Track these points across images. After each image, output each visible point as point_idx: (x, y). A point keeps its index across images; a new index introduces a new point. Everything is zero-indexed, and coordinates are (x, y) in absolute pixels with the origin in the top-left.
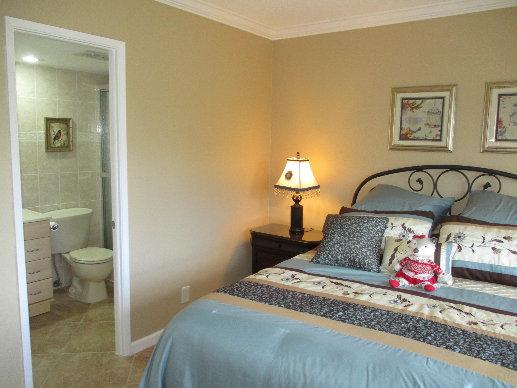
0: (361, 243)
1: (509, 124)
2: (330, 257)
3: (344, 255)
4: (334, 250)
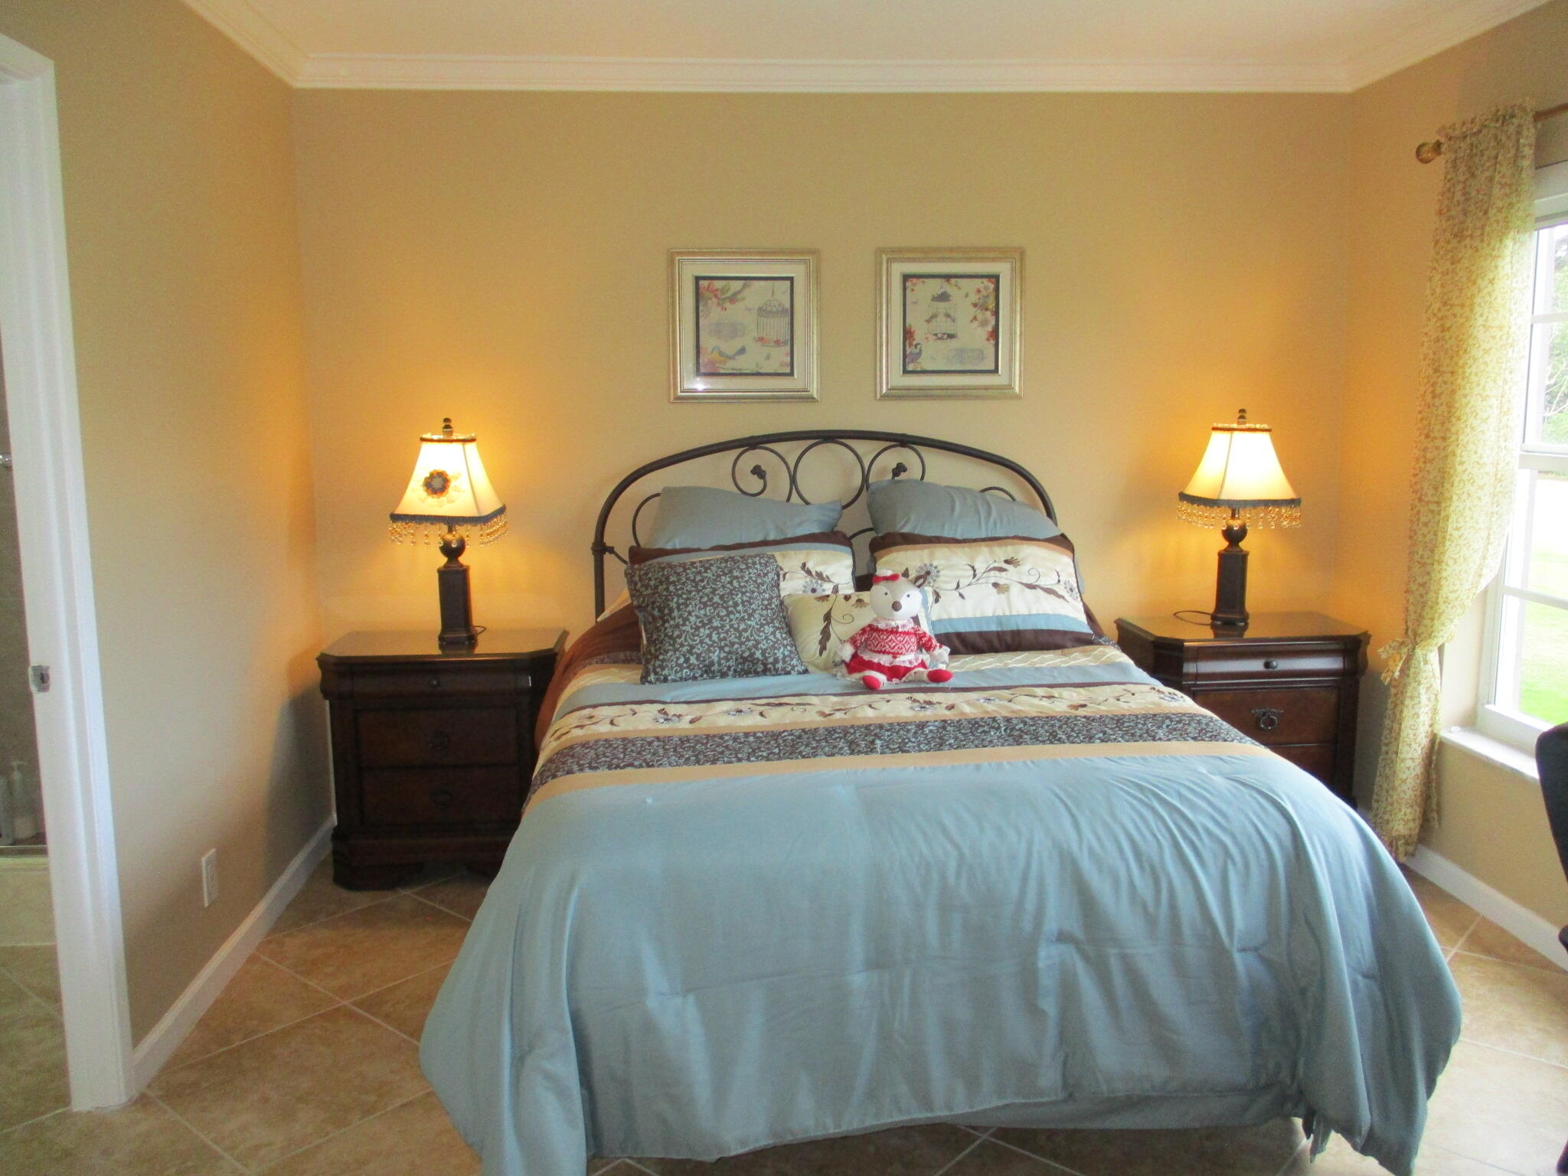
0: (757, 616)
1: (927, 338)
2: (693, 660)
3: (727, 649)
4: (701, 642)
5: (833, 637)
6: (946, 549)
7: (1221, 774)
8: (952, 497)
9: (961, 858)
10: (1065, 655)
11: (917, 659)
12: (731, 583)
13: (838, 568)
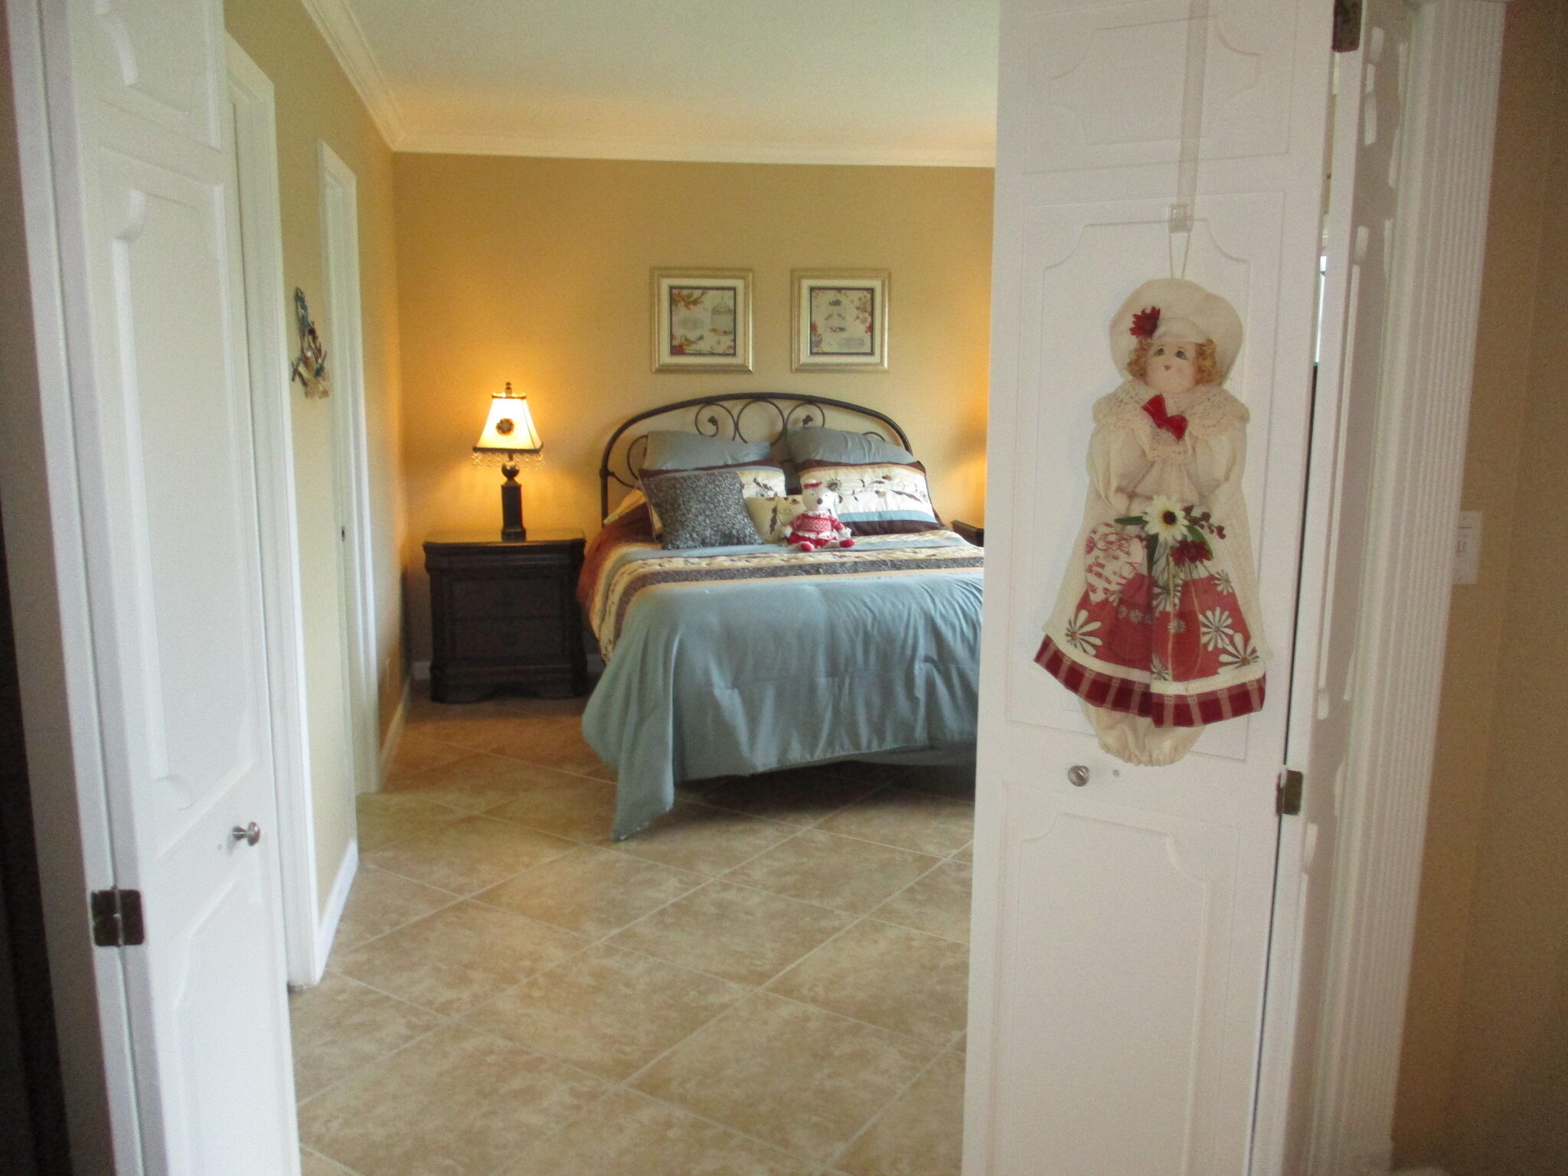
0: (732, 509)
1: (826, 331)
5: (779, 523)
6: (845, 470)
8: (845, 437)
9: (874, 616)
10: (921, 535)
11: (831, 535)
12: (715, 489)
13: (776, 481)
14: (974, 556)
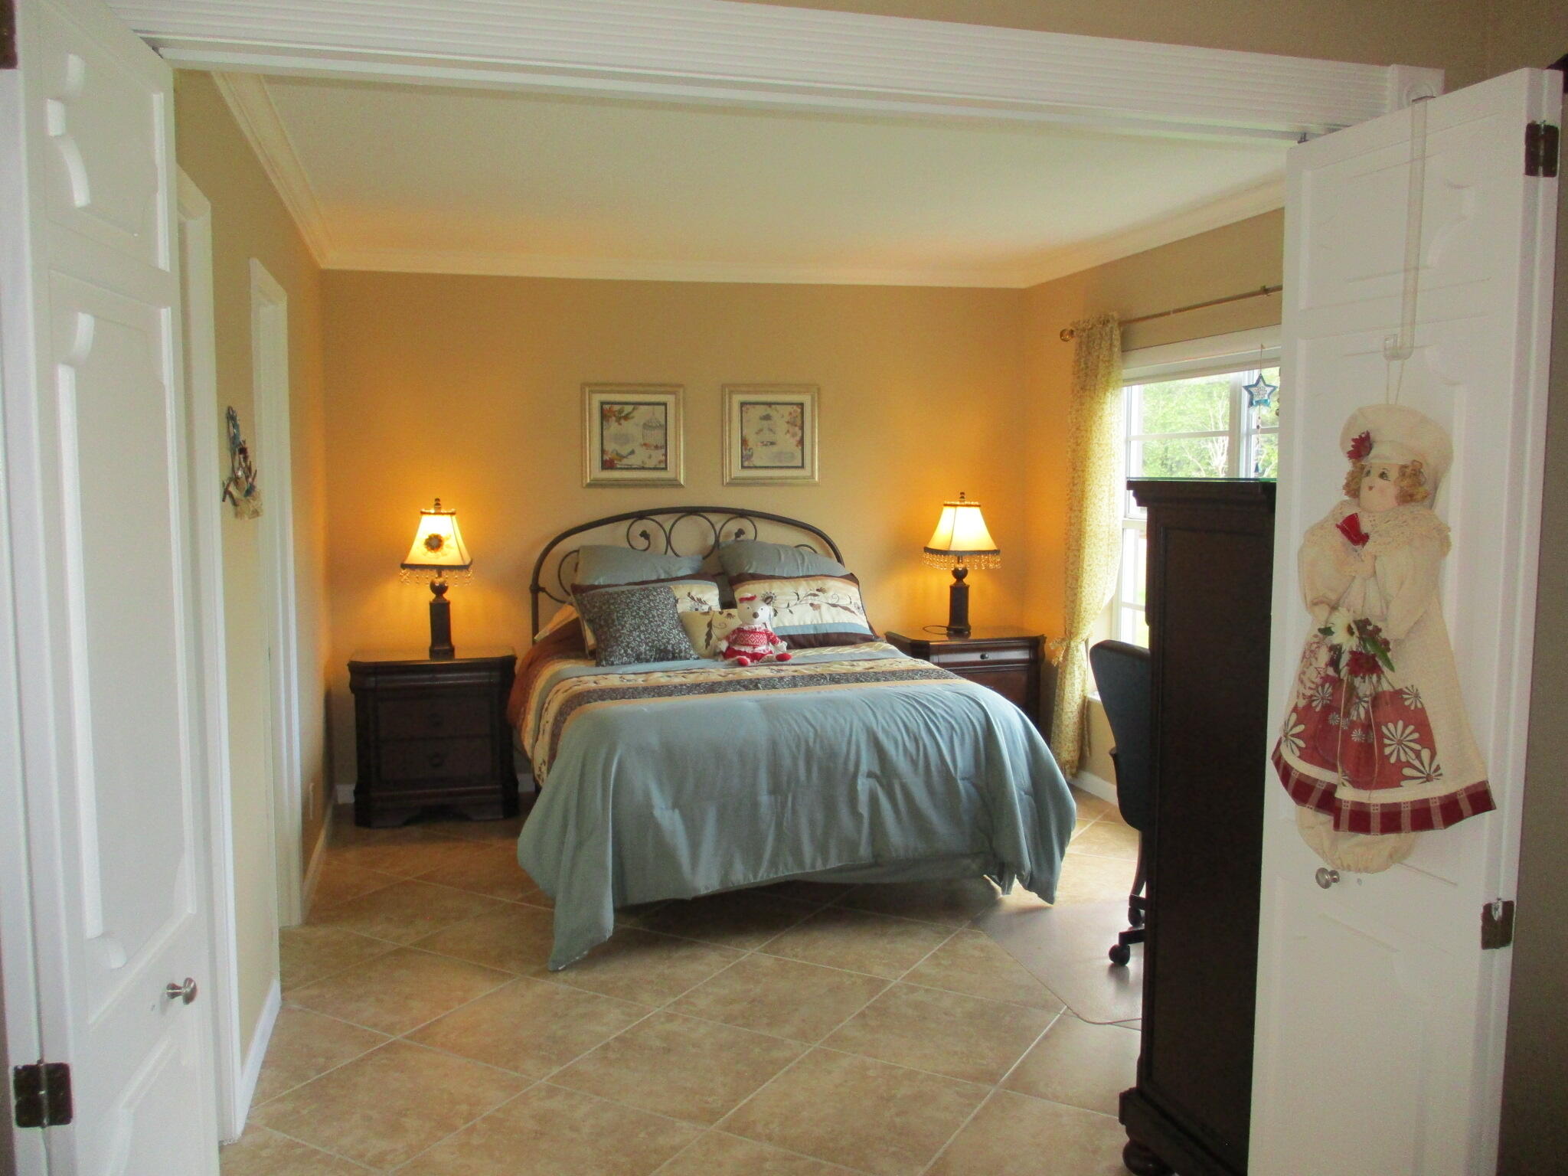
0: (667, 624)
1: (757, 445)
2: (629, 651)
3: (650, 644)
4: (634, 640)
5: (714, 637)
6: (779, 583)
7: (949, 691)
9: (816, 731)
10: (857, 648)
11: (768, 649)
12: (649, 603)
13: (711, 596)
14: (911, 668)
